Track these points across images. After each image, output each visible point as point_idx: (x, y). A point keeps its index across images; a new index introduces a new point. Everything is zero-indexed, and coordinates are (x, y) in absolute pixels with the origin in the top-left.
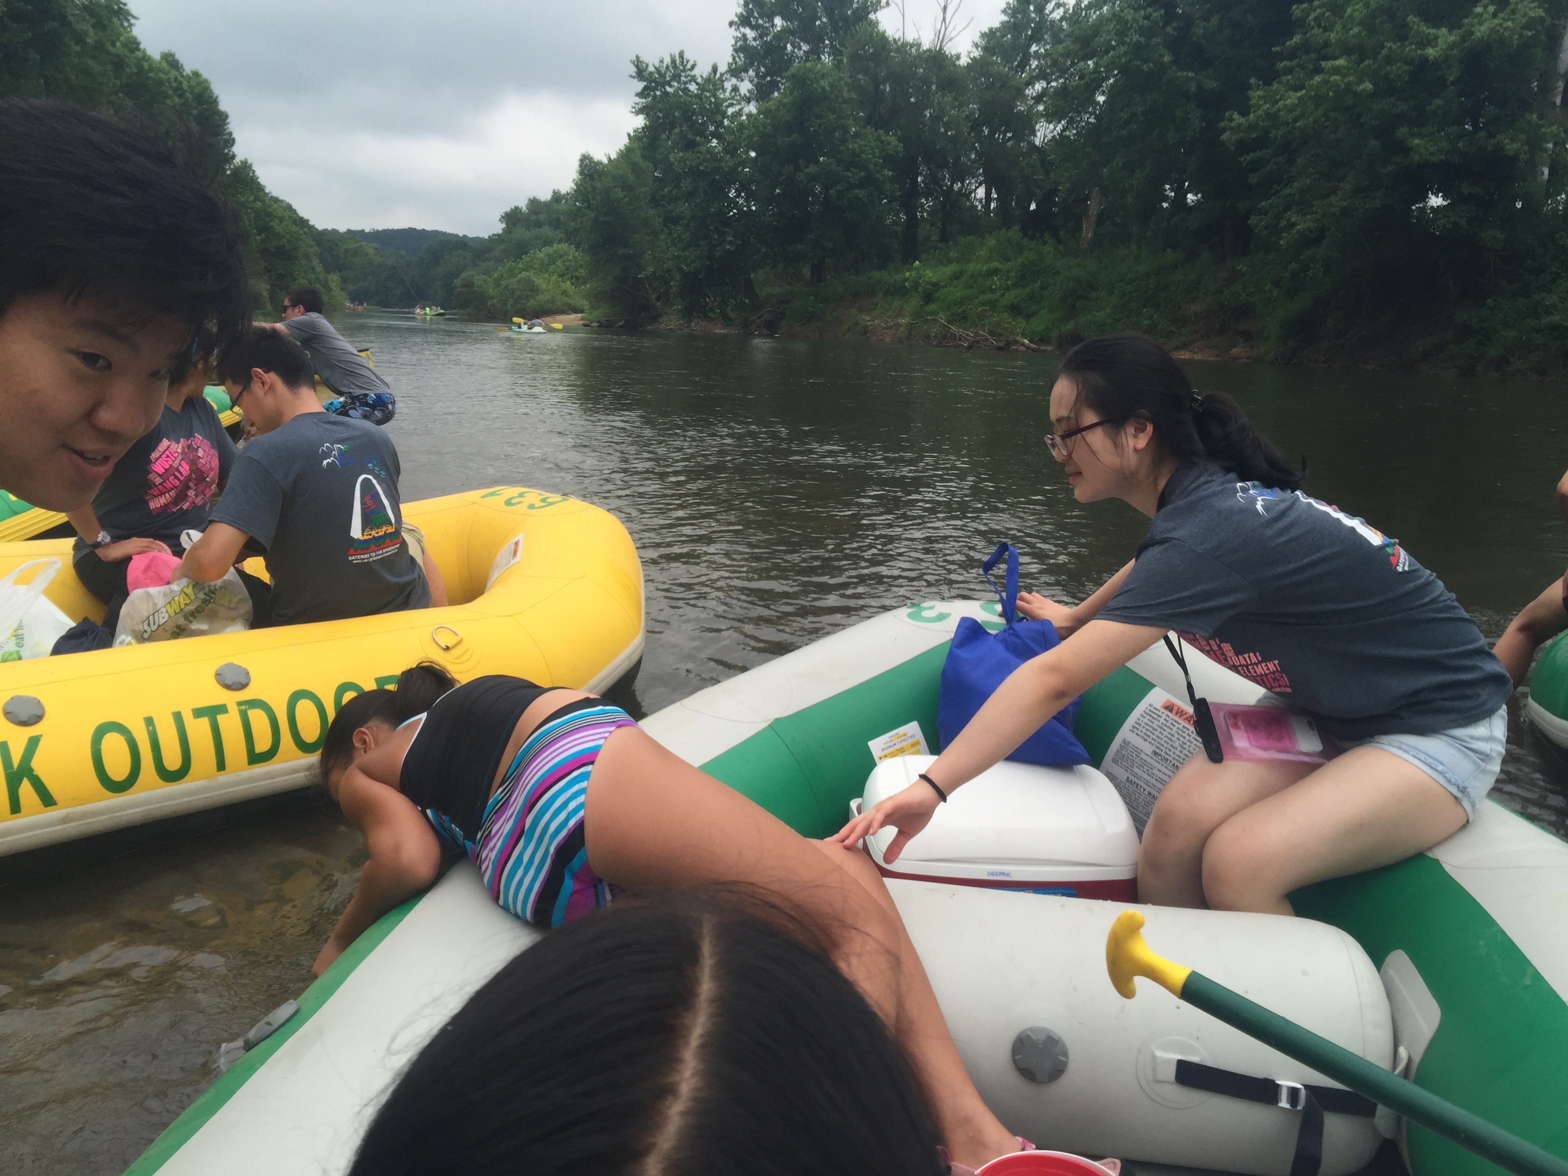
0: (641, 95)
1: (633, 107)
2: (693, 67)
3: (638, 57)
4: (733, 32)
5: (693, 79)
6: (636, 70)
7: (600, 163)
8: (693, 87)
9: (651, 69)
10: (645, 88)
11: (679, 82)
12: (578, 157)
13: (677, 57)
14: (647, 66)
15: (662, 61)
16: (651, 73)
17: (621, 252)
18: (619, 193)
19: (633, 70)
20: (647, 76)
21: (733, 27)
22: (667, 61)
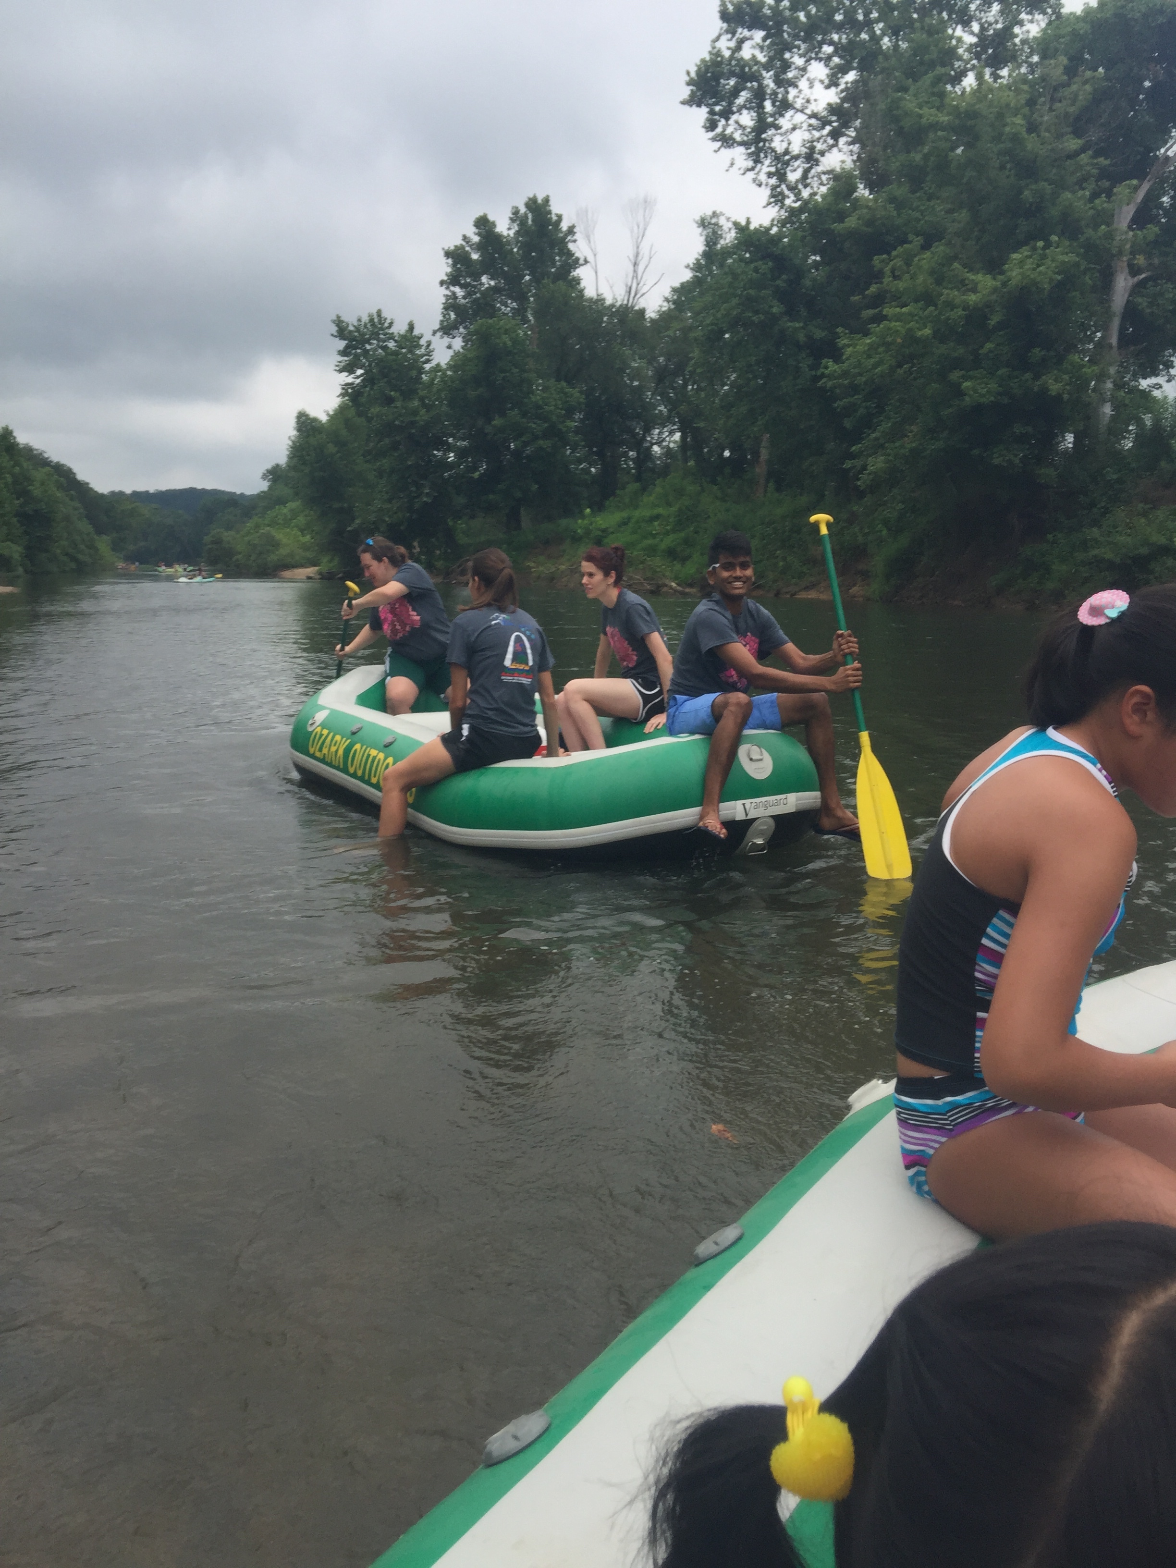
0: (343, 353)
1: (337, 366)
2: (391, 324)
3: (338, 317)
4: (444, 291)
5: (391, 337)
6: (336, 328)
7: (315, 420)
8: (391, 345)
9: (351, 328)
10: (347, 347)
11: (379, 340)
12: (295, 415)
13: (375, 316)
14: (348, 325)
15: (359, 320)
16: (351, 332)
17: (336, 505)
18: (331, 448)
19: (334, 329)
20: (348, 335)
21: (445, 286)
22: (365, 319)
